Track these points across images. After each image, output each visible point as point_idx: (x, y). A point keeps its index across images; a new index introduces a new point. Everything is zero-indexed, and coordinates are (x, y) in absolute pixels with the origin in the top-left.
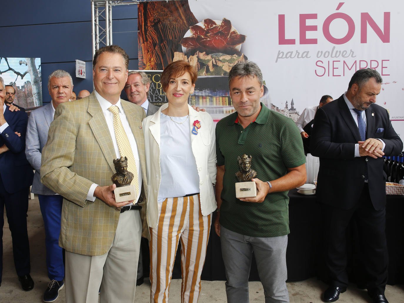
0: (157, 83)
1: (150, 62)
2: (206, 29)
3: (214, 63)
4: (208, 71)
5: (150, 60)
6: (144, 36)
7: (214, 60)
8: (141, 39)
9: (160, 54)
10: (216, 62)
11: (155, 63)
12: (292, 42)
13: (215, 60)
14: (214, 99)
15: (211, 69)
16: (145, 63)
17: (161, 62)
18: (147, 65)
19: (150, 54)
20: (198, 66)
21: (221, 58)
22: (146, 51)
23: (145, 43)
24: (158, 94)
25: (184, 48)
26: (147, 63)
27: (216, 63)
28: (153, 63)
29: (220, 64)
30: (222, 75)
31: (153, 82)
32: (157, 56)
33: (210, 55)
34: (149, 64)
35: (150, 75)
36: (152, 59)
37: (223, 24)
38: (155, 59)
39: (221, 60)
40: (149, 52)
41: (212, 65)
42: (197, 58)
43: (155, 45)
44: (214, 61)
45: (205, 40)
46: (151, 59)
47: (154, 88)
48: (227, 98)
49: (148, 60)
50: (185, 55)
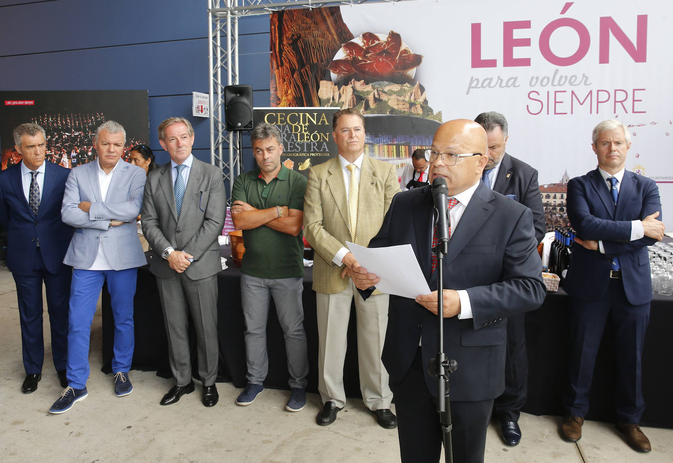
0: (293, 125)
1: (287, 96)
2: (364, 48)
3: (376, 96)
4: (367, 107)
5: (286, 93)
6: (279, 59)
7: (376, 92)
8: (274, 62)
9: (300, 84)
10: (378, 94)
11: (294, 97)
12: (492, 63)
13: (378, 92)
14: (376, 148)
15: (372, 105)
16: (280, 97)
17: (301, 95)
18: (283, 100)
19: (287, 84)
20: (353, 101)
21: (386, 89)
22: (281, 80)
23: (280, 68)
24: (295, 141)
25: (334, 76)
26: (282, 96)
27: (379, 96)
28: (290, 97)
29: (384, 97)
30: (388, 113)
31: (287, 123)
32: (296, 86)
33: (371, 84)
34: (285, 98)
35: (284, 114)
36: (289, 92)
37: (389, 39)
38: (293, 92)
39: (386, 91)
40: (285, 81)
41: (373, 99)
42: (352, 90)
43: (293, 71)
44: (376, 93)
45: (363, 63)
46: (287, 91)
47: (289, 132)
48: (394, 147)
49: (284, 93)
50: (335, 85)
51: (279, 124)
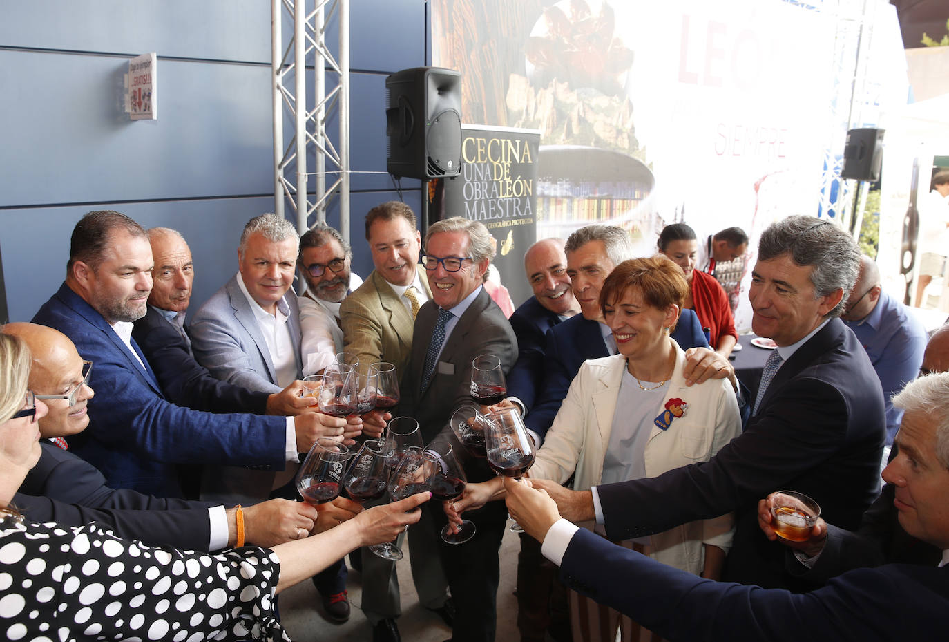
0: (495, 164)
2: (572, 22)
3: (582, 114)
4: (569, 133)
7: (580, 104)
9: (479, 76)
10: (584, 111)
11: (469, 102)
12: (694, 78)
13: (583, 106)
14: (576, 203)
15: (576, 131)
17: (481, 98)
20: (553, 118)
21: (594, 102)
23: (447, 35)
24: (497, 197)
25: (530, 67)
27: (585, 115)
28: (463, 101)
29: (590, 117)
30: (593, 144)
31: (488, 161)
32: (474, 80)
33: (576, 91)
37: (602, 16)
38: (468, 90)
39: (593, 106)
41: (577, 117)
42: (552, 96)
43: (469, 46)
44: (581, 109)
45: (569, 50)
47: (490, 179)
48: (596, 201)
50: (531, 86)
51: (479, 161)
